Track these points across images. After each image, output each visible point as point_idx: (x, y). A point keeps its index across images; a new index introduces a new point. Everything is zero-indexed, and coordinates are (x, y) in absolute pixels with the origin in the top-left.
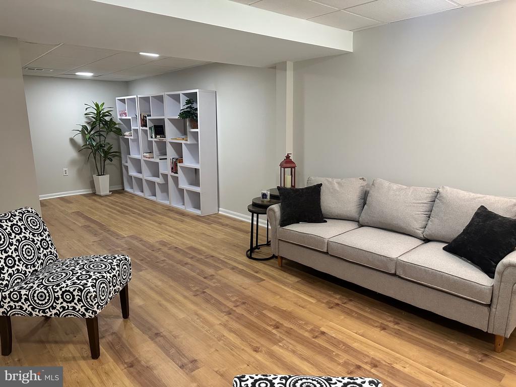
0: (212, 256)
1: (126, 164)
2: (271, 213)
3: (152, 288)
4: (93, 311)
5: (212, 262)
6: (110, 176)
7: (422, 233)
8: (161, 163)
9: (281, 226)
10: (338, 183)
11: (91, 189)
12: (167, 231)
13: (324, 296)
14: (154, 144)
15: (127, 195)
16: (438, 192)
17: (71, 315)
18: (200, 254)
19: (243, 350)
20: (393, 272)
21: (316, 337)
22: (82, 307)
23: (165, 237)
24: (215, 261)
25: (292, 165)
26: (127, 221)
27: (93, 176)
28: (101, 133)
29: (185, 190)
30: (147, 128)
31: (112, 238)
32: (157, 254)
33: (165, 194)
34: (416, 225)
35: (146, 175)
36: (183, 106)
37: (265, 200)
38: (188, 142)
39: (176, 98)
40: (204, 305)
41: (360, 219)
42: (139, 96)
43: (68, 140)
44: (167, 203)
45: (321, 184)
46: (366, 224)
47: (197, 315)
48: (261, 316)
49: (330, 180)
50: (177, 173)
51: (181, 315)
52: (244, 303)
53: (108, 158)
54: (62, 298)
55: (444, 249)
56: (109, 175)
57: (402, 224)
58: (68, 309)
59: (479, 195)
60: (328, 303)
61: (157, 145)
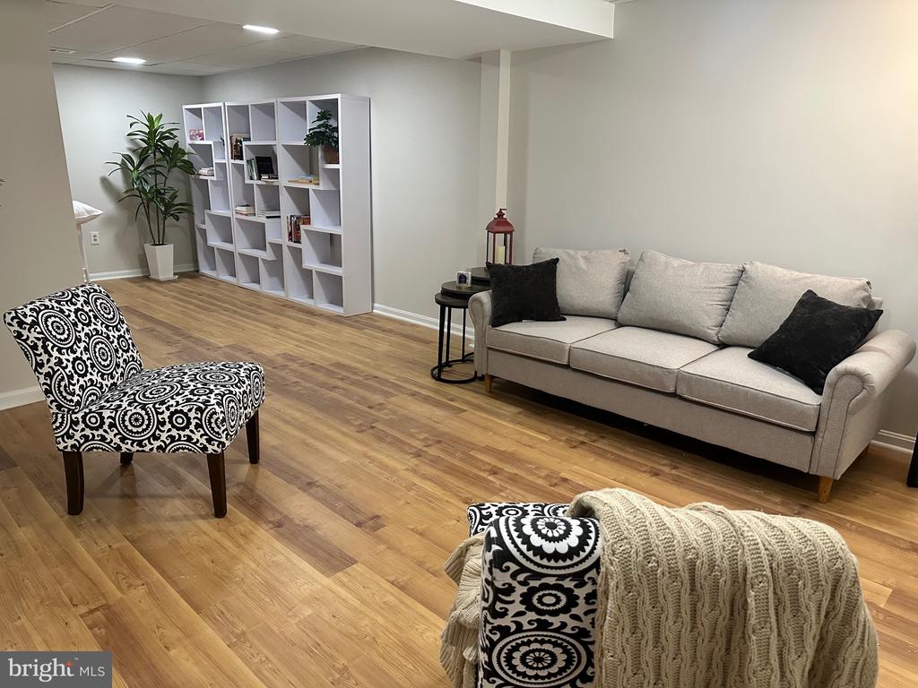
0: (376, 377)
1: (203, 227)
2: (476, 305)
3: (286, 422)
4: (220, 442)
5: (377, 385)
6: (174, 247)
7: (717, 335)
8: (269, 224)
9: (493, 326)
10: (585, 258)
11: (139, 270)
12: (291, 338)
13: (561, 431)
14: (256, 190)
15: (204, 281)
16: (743, 271)
17: (183, 449)
18: (355, 373)
19: (447, 501)
20: (672, 390)
21: (555, 485)
22: (201, 436)
23: (289, 347)
24: (383, 384)
25: (507, 229)
26: (217, 322)
27: (145, 245)
28: (158, 169)
29: (314, 272)
30: (244, 162)
31: (199, 349)
32: (283, 374)
33: (276, 280)
34: (708, 324)
35: (241, 246)
36: (311, 122)
37: (464, 285)
38: (321, 188)
39: (299, 109)
40: (377, 445)
41: (619, 315)
42: (227, 104)
43: (99, 181)
44: (280, 294)
45: (557, 260)
46: (629, 323)
47: (368, 457)
48: (467, 458)
49: (572, 252)
50: (299, 242)
51: (344, 459)
52: (439, 442)
53: (172, 215)
54: (171, 422)
55: (750, 356)
56: (172, 245)
57: (686, 321)
58: (179, 440)
59: (805, 275)
60: (568, 441)
61: (262, 192)
